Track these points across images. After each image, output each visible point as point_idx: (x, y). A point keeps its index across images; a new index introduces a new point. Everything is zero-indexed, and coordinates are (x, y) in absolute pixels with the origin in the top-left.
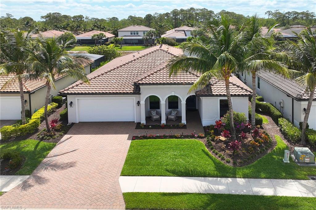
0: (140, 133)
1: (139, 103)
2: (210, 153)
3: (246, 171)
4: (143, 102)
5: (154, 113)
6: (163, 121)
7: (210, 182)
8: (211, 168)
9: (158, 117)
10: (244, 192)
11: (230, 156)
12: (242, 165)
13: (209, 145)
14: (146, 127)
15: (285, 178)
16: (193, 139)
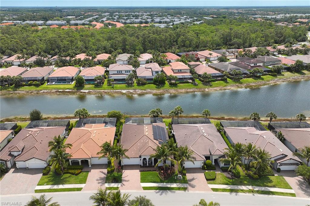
0: (142, 169)
1: (141, 160)
2: (159, 176)
3: (166, 181)
4: (142, 160)
5: (145, 161)
6: (148, 165)
7: (159, 184)
8: (159, 181)
9: (146, 163)
10: (165, 186)
11: (163, 177)
12: (166, 180)
13: (159, 174)
14: (143, 167)
15: (174, 183)
16: (156, 172)
